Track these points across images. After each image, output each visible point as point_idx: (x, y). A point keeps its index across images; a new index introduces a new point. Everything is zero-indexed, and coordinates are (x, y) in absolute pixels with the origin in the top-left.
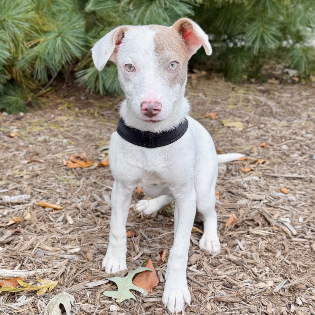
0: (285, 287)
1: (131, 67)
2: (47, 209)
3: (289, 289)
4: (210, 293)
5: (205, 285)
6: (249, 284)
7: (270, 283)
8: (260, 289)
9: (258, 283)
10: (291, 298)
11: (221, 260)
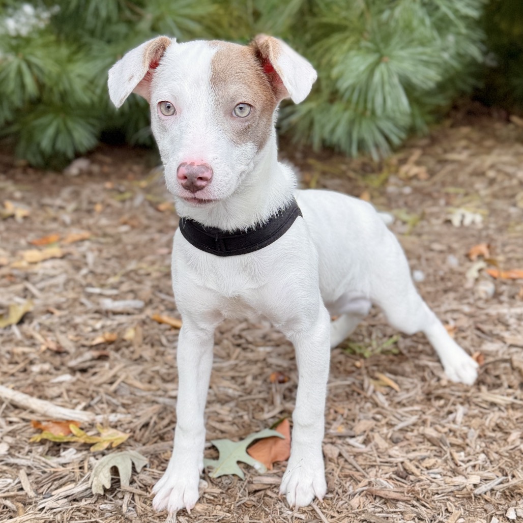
0: (497, 488)
1: (169, 107)
2: (163, 327)
3: (504, 492)
4: (365, 482)
5: (364, 469)
6: (439, 476)
7: (475, 479)
8: (455, 486)
9: (455, 476)
10: (500, 507)
11: (409, 434)
